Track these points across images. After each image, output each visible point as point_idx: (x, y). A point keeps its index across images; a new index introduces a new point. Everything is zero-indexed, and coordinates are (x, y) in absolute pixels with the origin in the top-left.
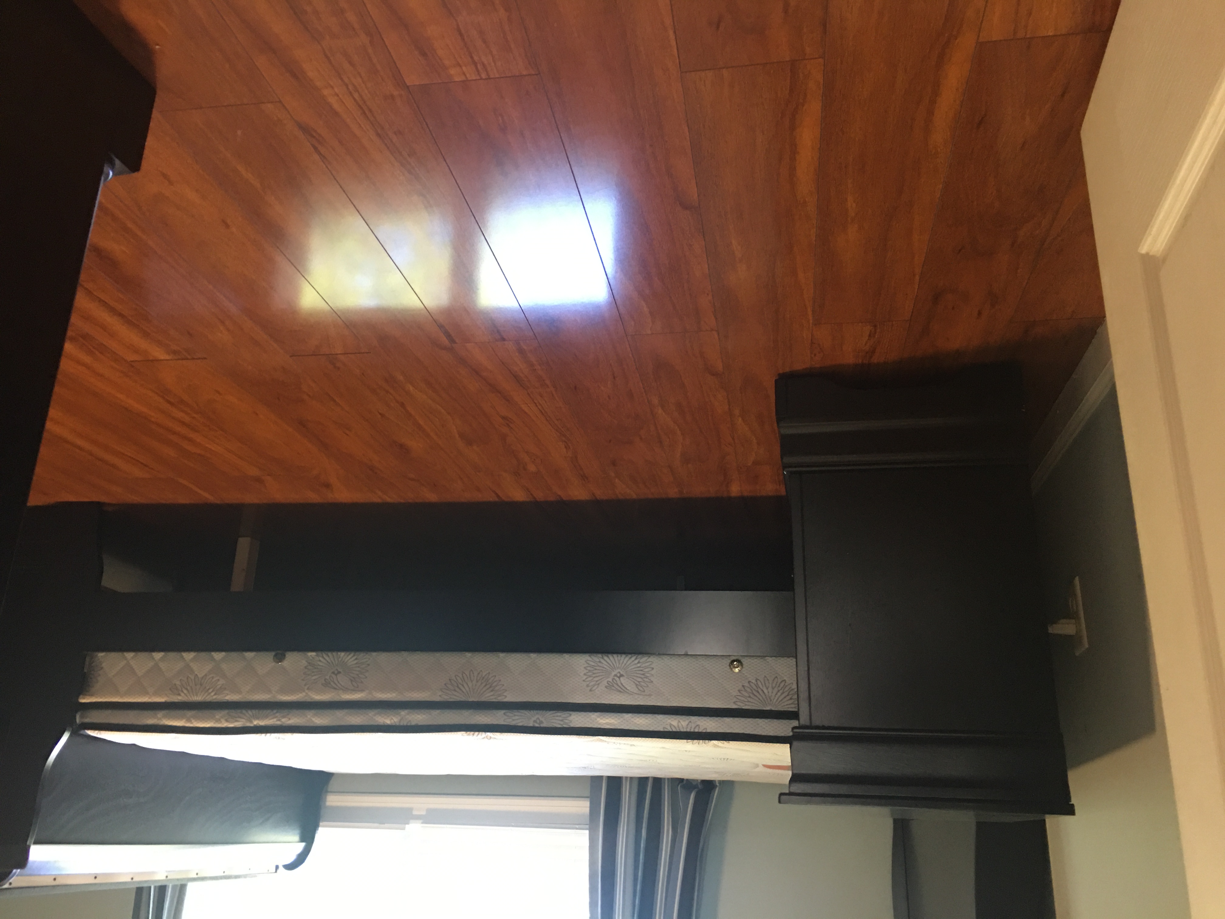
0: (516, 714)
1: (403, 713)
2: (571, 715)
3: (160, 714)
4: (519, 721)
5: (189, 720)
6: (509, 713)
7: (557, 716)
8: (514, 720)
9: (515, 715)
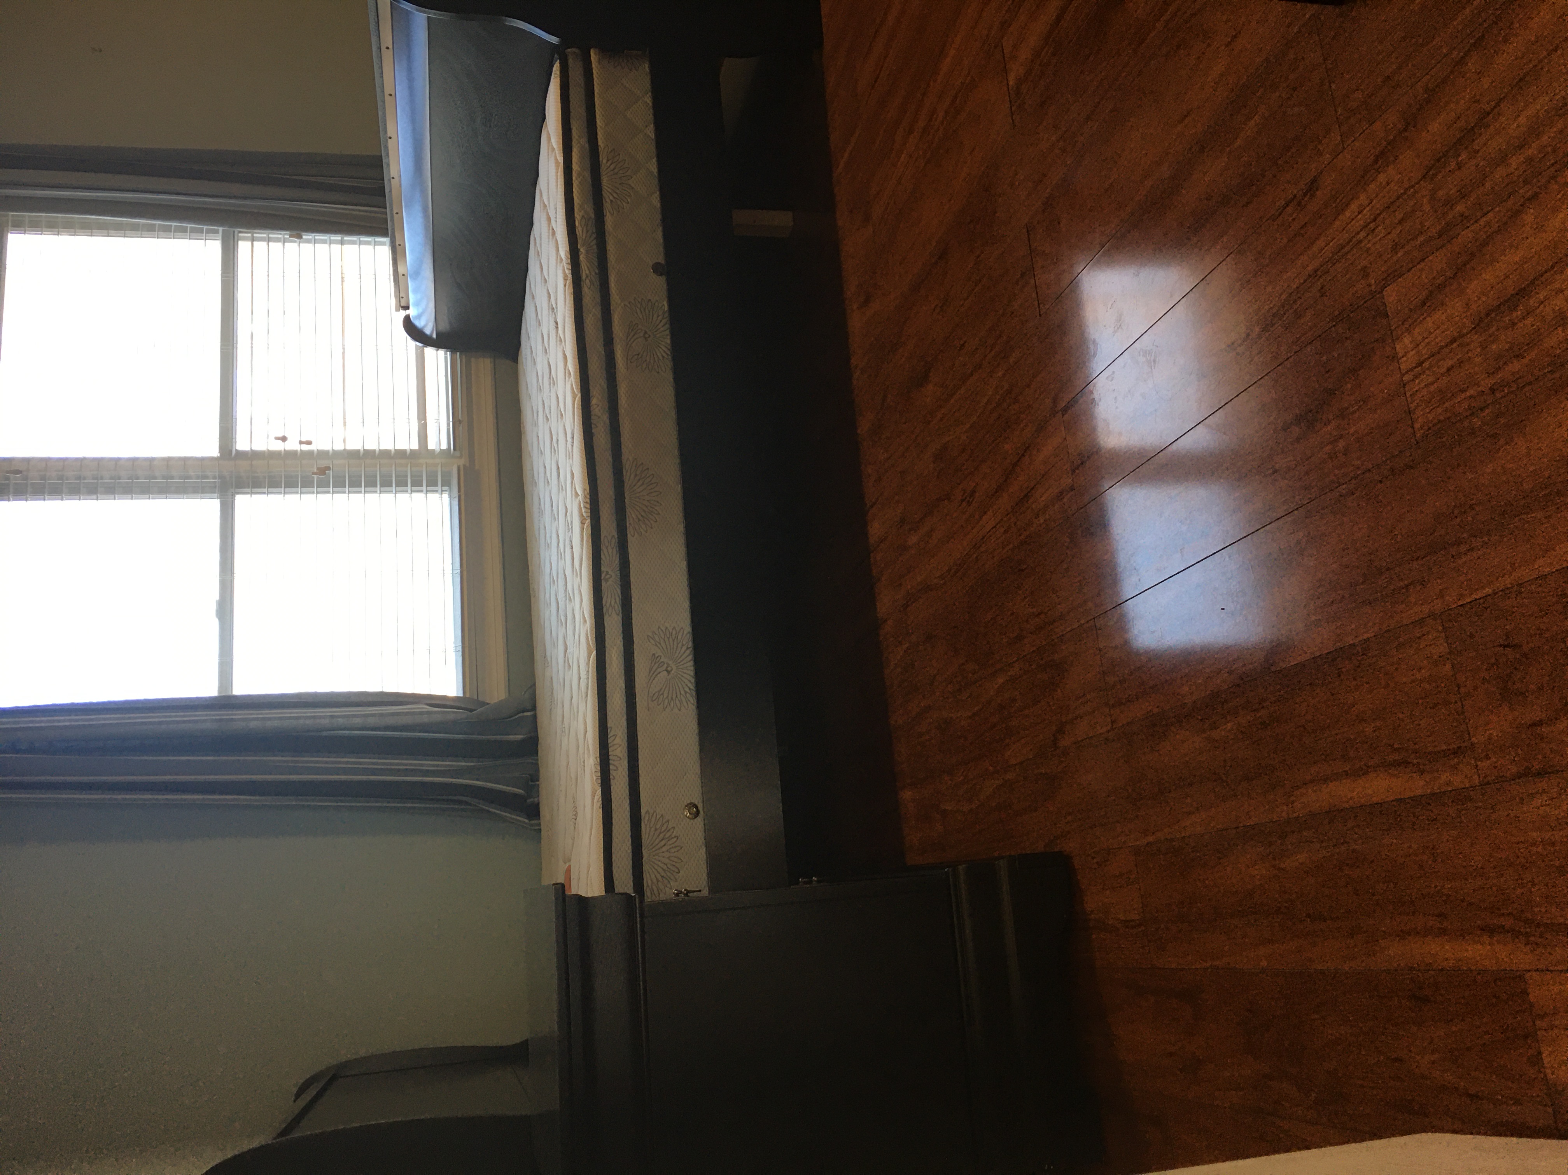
0: (615, 550)
1: (605, 418)
2: (618, 615)
3: (584, 141)
4: (606, 554)
5: (579, 174)
6: (614, 541)
7: (615, 599)
8: (607, 548)
9: (613, 548)
